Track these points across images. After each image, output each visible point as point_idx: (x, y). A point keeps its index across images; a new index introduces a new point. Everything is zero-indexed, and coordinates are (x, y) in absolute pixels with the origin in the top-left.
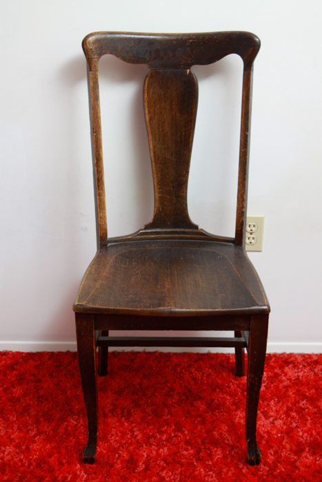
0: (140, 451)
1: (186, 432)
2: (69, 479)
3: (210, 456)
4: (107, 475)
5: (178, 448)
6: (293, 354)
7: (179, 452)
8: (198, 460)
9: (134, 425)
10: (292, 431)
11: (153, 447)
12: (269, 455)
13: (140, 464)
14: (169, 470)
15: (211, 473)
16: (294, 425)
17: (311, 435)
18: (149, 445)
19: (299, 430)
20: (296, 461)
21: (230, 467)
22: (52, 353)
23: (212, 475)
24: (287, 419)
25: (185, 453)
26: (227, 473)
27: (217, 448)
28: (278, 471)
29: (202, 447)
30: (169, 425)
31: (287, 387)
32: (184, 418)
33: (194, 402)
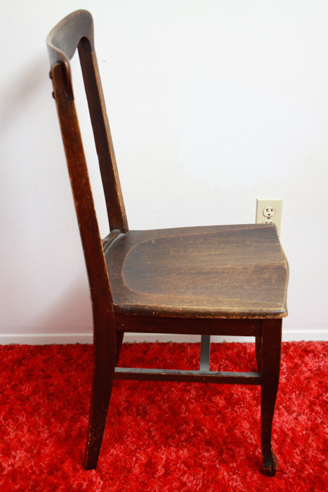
0: (158, 453)
1: (206, 431)
2: (85, 486)
3: (233, 457)
4: (125, 481)
5: (198, 449)
6: (312, 341)
7: (200, 454)
8: (222, 462)
9: (150, 424)
10: (318, 428)
11: (172, 448)
12: (295, 455)
13: (160, 468)
14: (190, 474)
15: (235, 477)
16: (319, 420)
18: (168, 446)
19: (325, 426)
20: (323, 461)
22: (61, 346)
23: (237, 479)
24: (311, 414)
25: (206, 454)
26: (252, 477)
27: (240, 448)
28: (306, 473)
29: (224, 447)
30: (187, 423)
31: (308, 378)
32: (203, 415)
33: (213, 398)
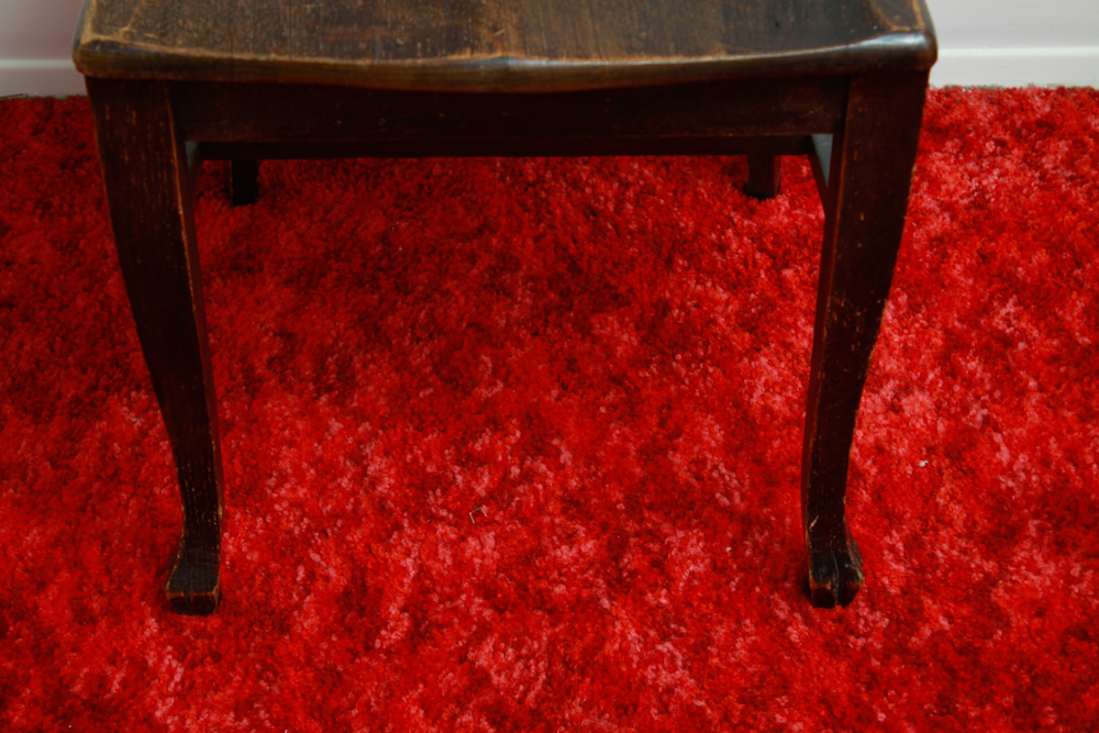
0: (389, 548)
1: (566, 457)
2: (116, 686)
3: (660, 567)
4: (266, 667)
5: (536, 533)
6: (956, 89)
7: (542, 553)
8: (618, 585)
9: (365, 427)
10: (972, 445)
11: (440, 529)
12: (888, 556)
13: (393, 611)
14: (504, 638)
15: (665, 648)
16: (978, 413)
17: (1045, 461)
18: (424, 517)
19: (998, 438)
20: (990, 581)
21: (738, 622)
22: (49, 102)
23: (673, 658)
24: (948, 387)
25: (565, 553)
26: (728, 648)
27: (687, 527)
28: (927, 632)
29: (631, 527)
30: (498, 426)
31: (939, 242)
32: (555, 393)
33: (593, 320)
